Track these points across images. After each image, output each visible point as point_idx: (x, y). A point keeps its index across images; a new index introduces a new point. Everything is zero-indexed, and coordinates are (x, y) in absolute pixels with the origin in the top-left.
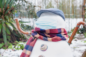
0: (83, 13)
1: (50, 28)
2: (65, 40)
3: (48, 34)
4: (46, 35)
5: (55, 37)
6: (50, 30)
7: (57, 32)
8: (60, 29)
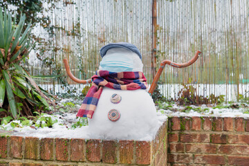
0: (152, 63)
1: (125, 70)
2: (145, 88)
3: (121, 79)
4: (118, 81)
5: (131, 84)
6: (125, 73)
7: (134, 77)
8: (137, 73)
